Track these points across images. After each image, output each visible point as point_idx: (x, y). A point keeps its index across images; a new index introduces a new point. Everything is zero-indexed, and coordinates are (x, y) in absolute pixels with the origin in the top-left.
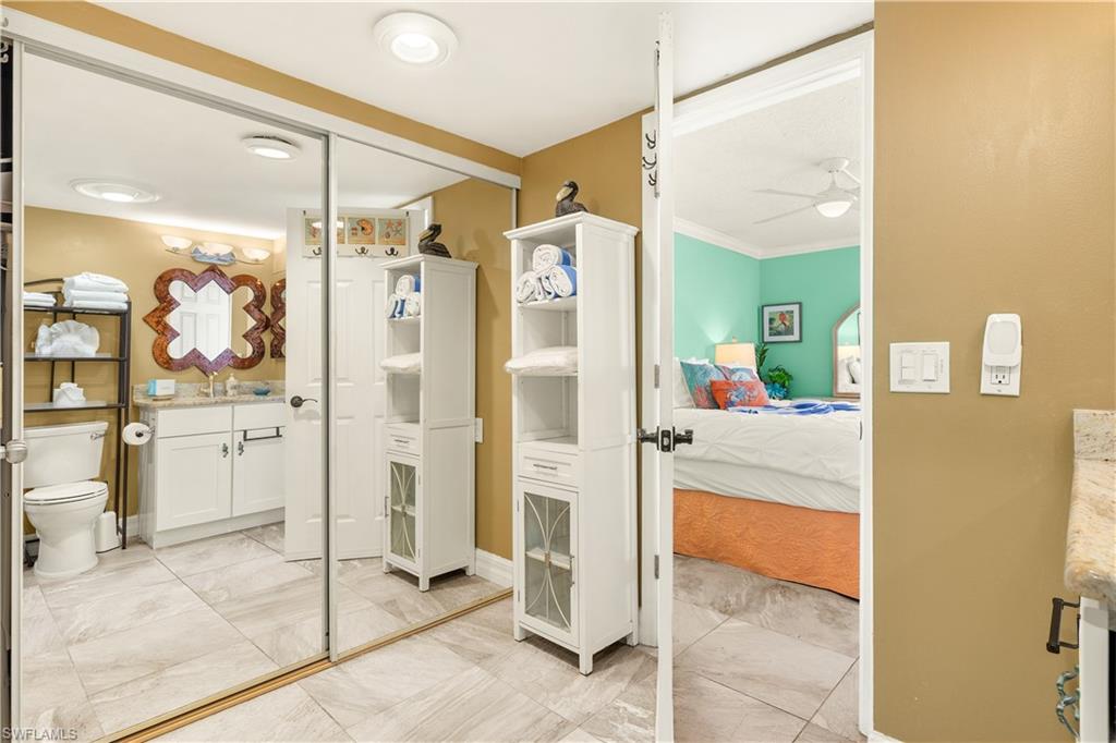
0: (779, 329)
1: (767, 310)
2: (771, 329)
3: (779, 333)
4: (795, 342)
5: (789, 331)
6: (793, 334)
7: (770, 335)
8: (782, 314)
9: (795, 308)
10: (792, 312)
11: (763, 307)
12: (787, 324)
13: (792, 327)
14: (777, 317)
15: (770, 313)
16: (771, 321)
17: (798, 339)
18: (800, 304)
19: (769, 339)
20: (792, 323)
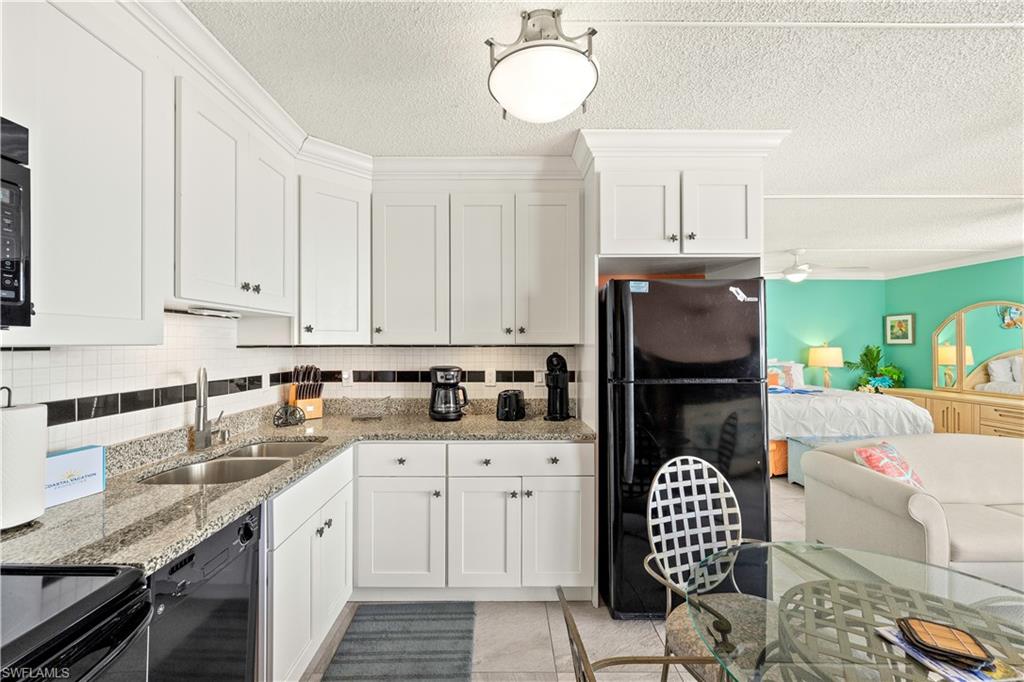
0: (898, 334)
1: (889, 320)
2: (892, 334)
3: (898, 338)
4: (909, 344)
5: (905, 336)
6: (907, 338)
7: (892, 338)
8: (900, 322)
9: (909, 318)
10: (907, 321)
11: (886, 316)
12: (904, 329)
13: (907, 333)
14: (896, 325)
15: (892, 321)
16: (892, 327)
17: (911, 342)
18: (913, 315)
19: (889, 341)
20: (907, 330)
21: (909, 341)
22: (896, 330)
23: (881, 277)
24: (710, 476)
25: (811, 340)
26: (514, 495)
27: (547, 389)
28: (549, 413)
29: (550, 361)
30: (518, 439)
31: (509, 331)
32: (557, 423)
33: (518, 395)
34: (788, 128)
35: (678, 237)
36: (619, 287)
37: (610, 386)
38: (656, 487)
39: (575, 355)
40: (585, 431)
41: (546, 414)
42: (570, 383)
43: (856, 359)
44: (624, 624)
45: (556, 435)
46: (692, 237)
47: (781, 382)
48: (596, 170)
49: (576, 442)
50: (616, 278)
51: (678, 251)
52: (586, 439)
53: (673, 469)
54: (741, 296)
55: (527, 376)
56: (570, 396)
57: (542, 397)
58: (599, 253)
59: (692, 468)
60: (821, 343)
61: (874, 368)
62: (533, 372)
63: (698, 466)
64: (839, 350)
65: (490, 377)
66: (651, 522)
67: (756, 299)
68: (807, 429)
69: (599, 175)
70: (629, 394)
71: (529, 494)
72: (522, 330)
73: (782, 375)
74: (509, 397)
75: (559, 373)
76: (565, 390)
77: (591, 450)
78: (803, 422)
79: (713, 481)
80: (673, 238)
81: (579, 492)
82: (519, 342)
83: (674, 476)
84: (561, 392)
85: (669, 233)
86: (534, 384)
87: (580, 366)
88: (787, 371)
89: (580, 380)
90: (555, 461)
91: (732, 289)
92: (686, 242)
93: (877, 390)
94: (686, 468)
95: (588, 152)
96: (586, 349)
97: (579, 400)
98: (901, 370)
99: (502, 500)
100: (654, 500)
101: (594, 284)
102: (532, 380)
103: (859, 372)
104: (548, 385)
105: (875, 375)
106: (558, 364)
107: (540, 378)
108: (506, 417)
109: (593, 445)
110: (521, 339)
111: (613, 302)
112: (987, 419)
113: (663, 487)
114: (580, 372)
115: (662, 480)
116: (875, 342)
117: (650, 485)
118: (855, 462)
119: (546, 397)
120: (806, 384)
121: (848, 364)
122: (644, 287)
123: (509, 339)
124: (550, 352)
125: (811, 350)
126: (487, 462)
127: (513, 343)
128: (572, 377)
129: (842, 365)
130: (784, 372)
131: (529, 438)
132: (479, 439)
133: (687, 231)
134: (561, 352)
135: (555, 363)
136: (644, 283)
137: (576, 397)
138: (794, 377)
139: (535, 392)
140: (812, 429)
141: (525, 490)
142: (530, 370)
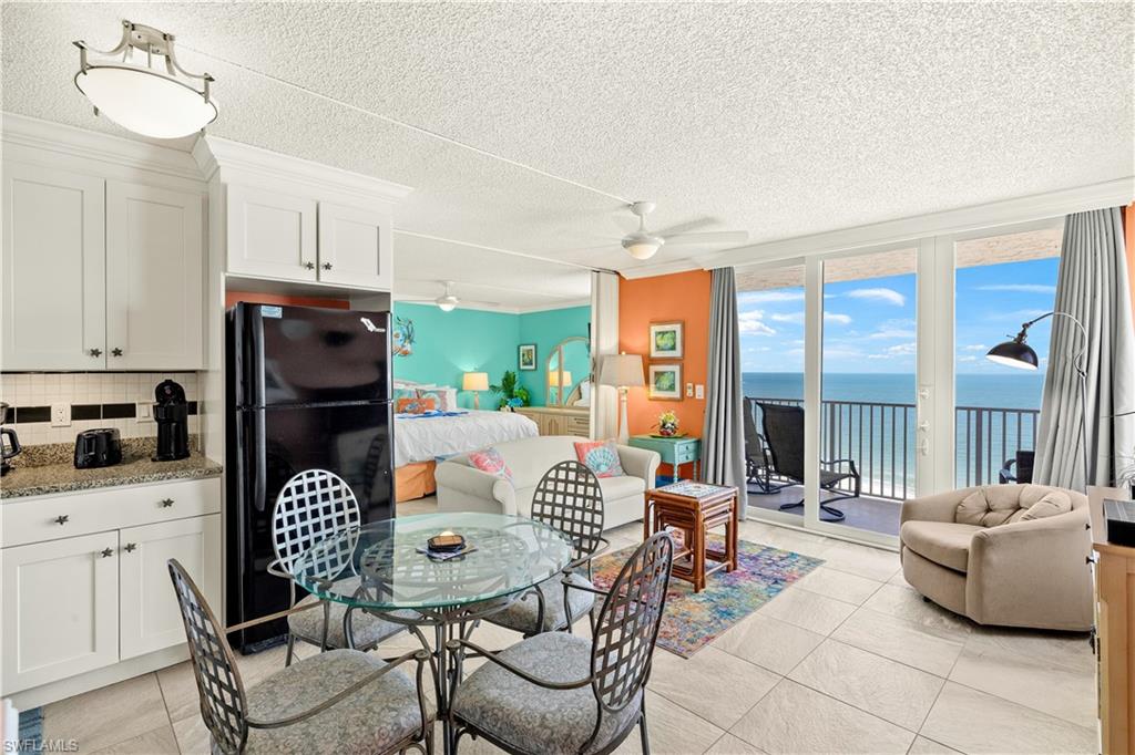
0: (526, 361)
1: (522, 349)
2: (522, 361)
3: (526, 364)
4: (534, 370)
5: (531, 363)
6: (532, 365)
7: (523, 364)
8: (528, 351)
9: (533, 347)
10: (532, 350)
11: (519, 346)
12: (530, 357)
13: (532, 360)
14: (526, 353)
16: (523, 355)
18: (536, 345)
19: (522, 367)
20: (532, 357)
21: (533, 367)
22: (526, 357)
23: (517, 311)
24: (334, 485)
25: (467, 366)
26: (107, 553)
27: (156, 424)
28: (159, 453)
29: (160, 391)
30: (114, 485)
31: (96, 353)
32: (170, 463)
33: (109, 435)
34: (411, 186)
35: (315, 266)
36: (249, 310)
37: (239, 414)
38: (282, 500)
39: (197, 382)
40: (208, 465)
41: (154, 455)
42: (189, 416)
43: (499, 383)
44: (256, 657)
45: (169, 474)
46: (328, 267)
47: (437, 406)
48: (222, 180)
49: (196, 479)
50: (245, 301)
51: (315, 279)
52: (211, 473)
53: (299, 483)
54: (371, 327)
55: (127, 411)
56: (190, 432)
57: (148, 435)
58: (226, 271)
59: (317, 479)
60: (472, 370)
61: (512, 391)
62: (134, 405)
63: (323, 478)
64: (485, 375)
65: (61, 413)
66: (276, 532)
67: (383, 330)
68: (453, 448)
69: (225, 187)
70: (259, 421)
71: (130, 548)
72: (117, 353)
73: (438, 399)
74: (96, 437)
75: (173, 404)
76: (183, 424)
77: (217, 485)
78: (450, 442)
79: (337, 488)
80: (310, 266)
81: (201, 533)
82: (111, 367)
83: (300, 489)
84: (177, 427)
85: (306, 260)
86: (136, 419)
87: (203, 396)
88: (442, 395)
89: (203, 412)
90: (168, 503)
91: (363, 320)
92: (322, 271)
93: (512, 410)
94: (311, 480)
95: (212, 159)
96: (210, 375)
97: (202, 435)
98: (528, 392)
99: (87, 566)
100: (280, 511)
101: (220, 304)
102: (134, 416)
103: (501, 395)
104: (157, 419)
105: (511, 397)
106: (172, 394)
107: (145, 412)
108: (93, 463)
109: (218, 480)
110: (115, 364)
111: (242, 325)
113: (288, 499)
114: (203, 403)
115: (288, 493)
116: (513, 369)
117: (276, 497)
118: (469, 466)
119: (156, 435)
120: (458, 407)
121: (493, 388)
122: (277, 313)
123: (98, 364)
124: (161, 379)
125: (465, 375)
126: (62, 520)
127: (104, 369)
128: (193, 408)
129: (487, 388)
130: (440, 397)
131: (129, 483)
132: (48, 492)
133: (323, 261)
134: (176, 379)
135: (168, 392)
136: (277, 308)
137: (199, 432)
138: (448, 402)
139: (139, 429)
140: (456, 447)
141: (124, 544)
142: (129, 402)
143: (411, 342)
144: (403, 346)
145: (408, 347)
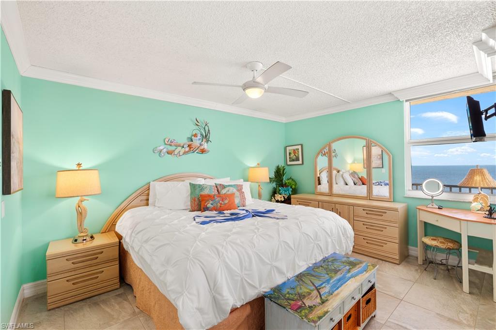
0: (293, 158)
2: (290, 158)
3: (293, 160)
4: (301, 164)
5: (297, 159)
6: (299, 160)
7: (290, 161)
8: (294, 150)
9: (299, 147)
10: (298, 149)
11: (286, 147)
12: (297, 155)
13: (299, 157)
14: (292, 152)
15: (289, 150)
16: (290, 154)
17: (301, 163)
18: (302, 145)
19: (289, 163)
20: (299, 155)
21: (300, 162)
22: (292, 155)
23: (285, 122)
43: (273, 176)
47: (237, 201)
61: (282, 181)
64: (267, 169)
73: (237, 194)
88: (240, 189)
103: (274, 184)
105: (282, 185)
112: (358, 216)
116: (281, 164)
129: (269, 180)
138: (246, 194)
143: (208, 141)
144: (201, 145)
145: (205, 146)
